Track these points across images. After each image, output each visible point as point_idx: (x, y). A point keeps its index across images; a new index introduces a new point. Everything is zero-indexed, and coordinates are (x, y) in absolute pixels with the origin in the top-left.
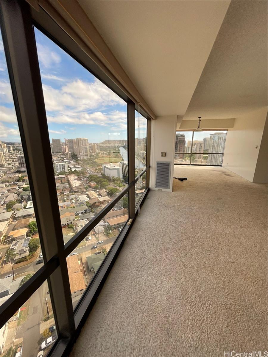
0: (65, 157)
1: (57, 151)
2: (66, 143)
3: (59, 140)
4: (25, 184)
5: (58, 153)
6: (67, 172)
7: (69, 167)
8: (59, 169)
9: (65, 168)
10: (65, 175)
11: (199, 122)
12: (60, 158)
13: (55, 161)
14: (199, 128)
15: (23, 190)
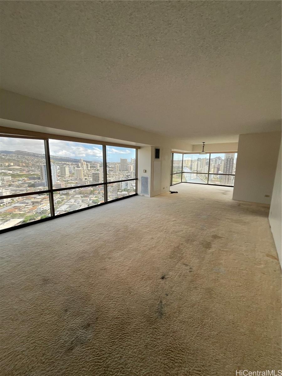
0: (130, 176)
1: (123, 170)
2: (132, 162)
3: (126, 160)
4: (94, 197)
5: (124, 172)
6: (129, 190)
7: (132, 185)
8: (123, 186)
9: (128, 185)
10: (127, 192)
11: (203, 146)
12: (125, 176)
13: (121, 178)
14: (203, 151)
15: (93, 202)
